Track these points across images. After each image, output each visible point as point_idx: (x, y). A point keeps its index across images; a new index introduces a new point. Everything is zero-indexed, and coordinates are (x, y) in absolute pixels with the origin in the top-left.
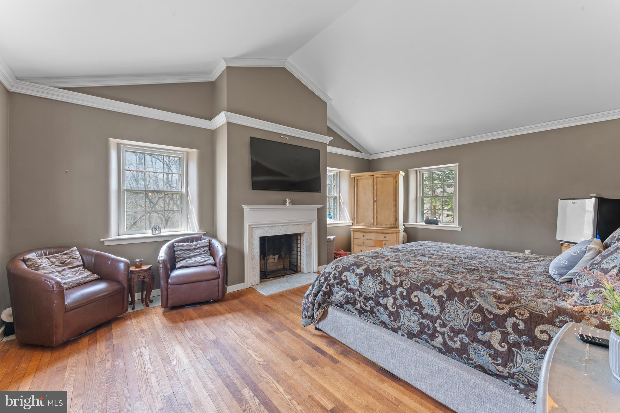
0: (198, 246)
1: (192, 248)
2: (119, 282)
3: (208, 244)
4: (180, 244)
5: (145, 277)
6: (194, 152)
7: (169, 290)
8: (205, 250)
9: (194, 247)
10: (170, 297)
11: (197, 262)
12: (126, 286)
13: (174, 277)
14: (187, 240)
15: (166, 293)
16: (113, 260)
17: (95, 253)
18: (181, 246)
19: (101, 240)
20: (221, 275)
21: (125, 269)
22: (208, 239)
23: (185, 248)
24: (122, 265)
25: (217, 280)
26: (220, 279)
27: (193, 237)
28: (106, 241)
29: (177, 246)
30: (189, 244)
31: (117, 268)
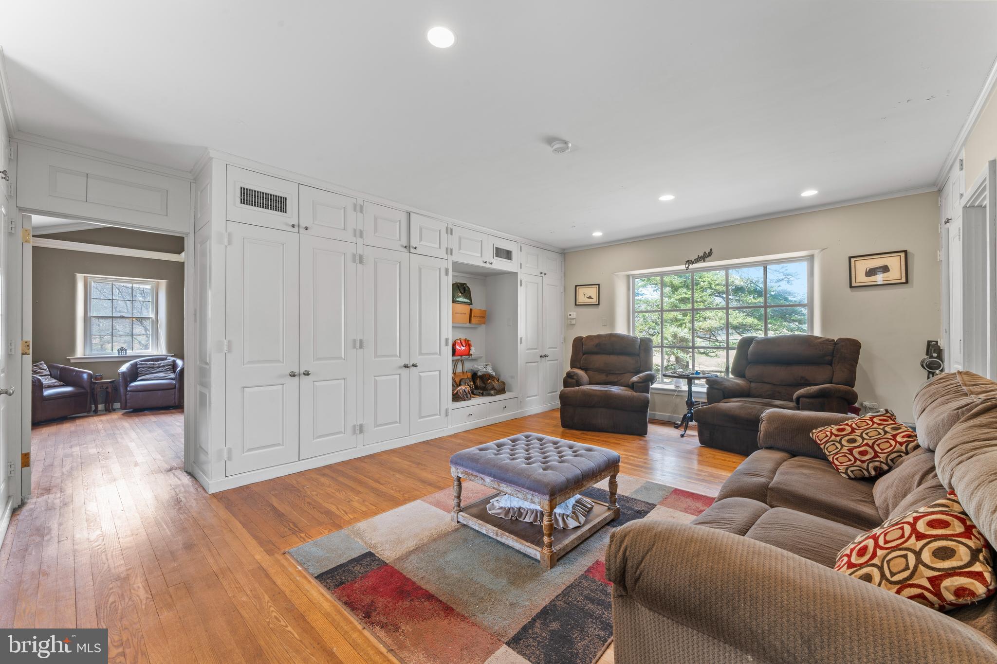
0: (162, 364)
1: (155, 366)
2: (83, 388)
3: (172, 363)
4: (143, 363)
5: (107, 388)
6: (163, 283)
7: (128, 396)
8: (167, 368)
9: (157, 365)
10: (128, 401)
11: (158, 377)
12: (89, 391)
13: (133, 386)
14: (152, 360)
15: (125, 397)
16: (77, 371)
17: (60, 367)
18: (144, 364)
19: (68, 358)
20: (177, 386)
21: (88, 378)
22: (173, 359)
23: (148, 366)
24: (85, 376)
25: (174, 390)
26: (177, 389)
27: (157, 358)
28: (72, 359)
29: (139, 364)
30: (153, 363)
31: (82, 378)
